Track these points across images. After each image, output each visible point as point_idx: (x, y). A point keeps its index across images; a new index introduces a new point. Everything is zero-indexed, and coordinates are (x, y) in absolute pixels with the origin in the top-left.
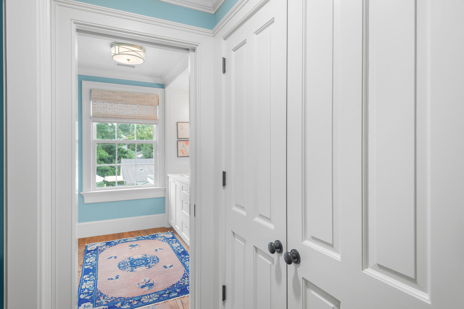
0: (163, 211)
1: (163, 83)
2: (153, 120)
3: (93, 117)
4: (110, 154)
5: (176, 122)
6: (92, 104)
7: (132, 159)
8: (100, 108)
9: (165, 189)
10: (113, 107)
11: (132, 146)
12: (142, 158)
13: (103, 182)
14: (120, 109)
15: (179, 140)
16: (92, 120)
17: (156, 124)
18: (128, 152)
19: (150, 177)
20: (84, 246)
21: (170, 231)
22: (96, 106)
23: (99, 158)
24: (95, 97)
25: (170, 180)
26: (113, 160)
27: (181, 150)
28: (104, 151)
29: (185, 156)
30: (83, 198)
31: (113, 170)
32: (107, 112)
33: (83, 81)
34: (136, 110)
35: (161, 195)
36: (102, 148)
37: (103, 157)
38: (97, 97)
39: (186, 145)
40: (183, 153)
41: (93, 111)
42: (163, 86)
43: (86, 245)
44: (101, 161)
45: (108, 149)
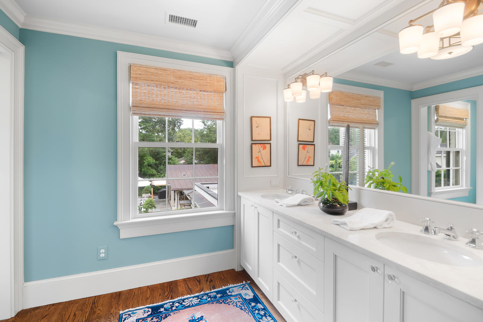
0: (232, 247)
1: (232, 60)
2: (218, 113)
3: (133, 106)
4: (156, 160)
5: (250, 116)
6: (132, 88)
7: (176, 165)
8: (143, 94)
9: (235, 214)
10: (161, 93)
11: (175, 153)
12: (184, 164)
13: (151, 186)
14: (173, 96)
15: (254, 142)
16: (132, 113)
17: (222, 119)
18: (172, 158)
19: (198, 186)
20: (118, 316)
21: (246, 282)
22: (137, 90)
23: (147, 164)
24: (136, 76)
25: (243, 201)
26: (159, 166)
27: (257, 158)
28: (151, 157)
29: (261, 165)
30: (119, 230)
31: (159, 175)
32: (153, 100)
33: (118, 52)
34: (194, 98)
35: (228, 222)
36: (149, 155)
37: (150, 163)
38: (140, 76)
39: (263, 150)
40: (259, 161)
41: (132, 97)
42: (231, 64)
43: (121, 312)
44: (149, 166)
45: (155, 156)
